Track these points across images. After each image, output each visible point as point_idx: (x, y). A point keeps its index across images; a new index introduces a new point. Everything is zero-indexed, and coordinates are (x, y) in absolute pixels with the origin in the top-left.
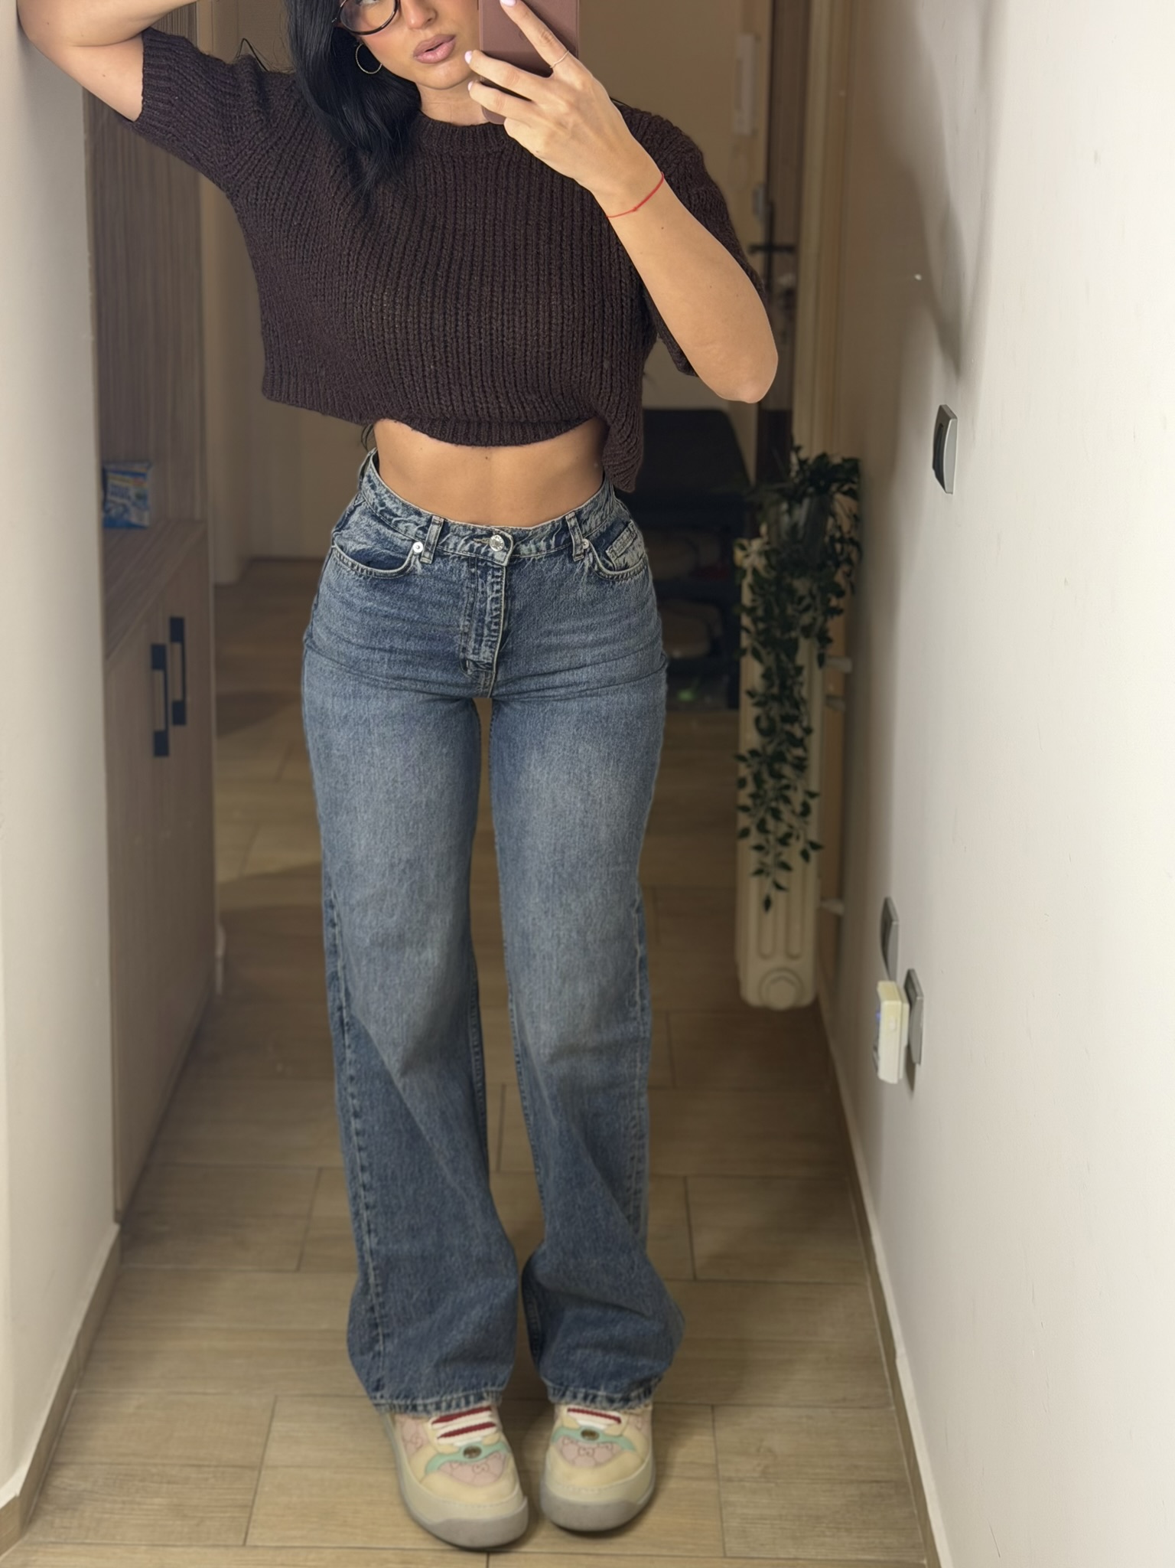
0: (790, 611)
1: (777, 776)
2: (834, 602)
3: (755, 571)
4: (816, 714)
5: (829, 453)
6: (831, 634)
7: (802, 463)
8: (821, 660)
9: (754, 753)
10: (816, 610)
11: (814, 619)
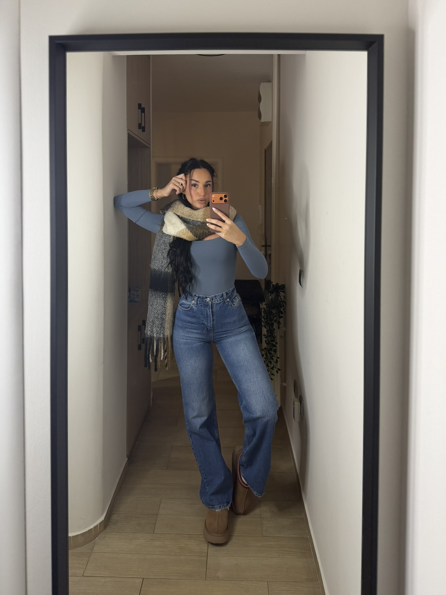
0: (272, 317)
1: (271, 354)
2: (281, 315)
3: (264, 308)
4: (278, 340)
5: (279, 283)
6: (280, 322)
7: (273, 285)
8: (279, 328)
9: (265, 348)
10: (277, 317)
11: (277, 318)
